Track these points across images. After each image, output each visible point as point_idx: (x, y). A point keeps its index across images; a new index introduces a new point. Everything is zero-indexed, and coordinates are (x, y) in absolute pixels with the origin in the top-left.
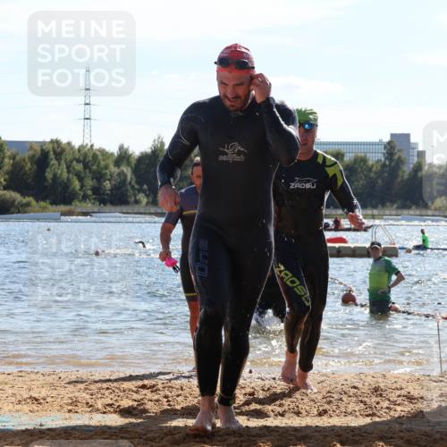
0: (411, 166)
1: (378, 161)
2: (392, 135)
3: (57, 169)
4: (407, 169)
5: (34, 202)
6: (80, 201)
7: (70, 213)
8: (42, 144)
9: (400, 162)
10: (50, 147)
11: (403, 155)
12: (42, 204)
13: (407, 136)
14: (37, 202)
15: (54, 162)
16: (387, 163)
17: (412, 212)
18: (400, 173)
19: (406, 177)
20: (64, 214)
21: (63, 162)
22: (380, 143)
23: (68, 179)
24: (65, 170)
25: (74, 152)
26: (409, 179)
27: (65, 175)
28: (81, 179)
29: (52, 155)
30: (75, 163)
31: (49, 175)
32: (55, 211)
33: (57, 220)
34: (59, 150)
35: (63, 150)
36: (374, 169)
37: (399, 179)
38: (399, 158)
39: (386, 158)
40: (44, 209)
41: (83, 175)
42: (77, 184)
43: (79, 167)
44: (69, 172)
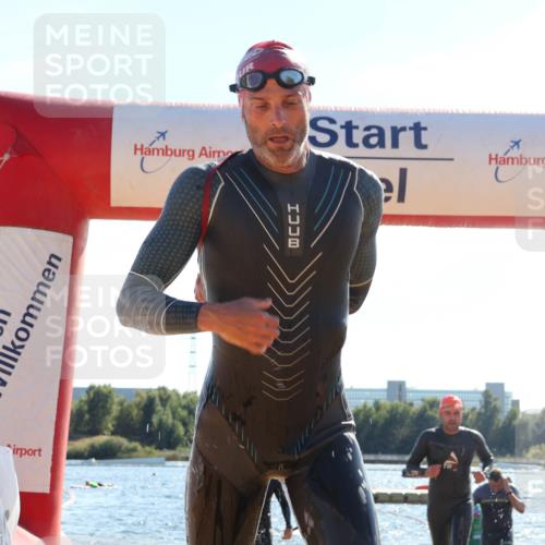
0: (506, 414)
1: (474, 409)
2: (488, 384)
3: (163, 415)
4: (502, 418)
5: (139, 447)
6: (183, 446)
7: (174, 458)
8: (149, 391)
9: (495, 410)
10: (156, 393)
11: (498, 403)
12: (148, 448)
13: (502, 385)
14: (143, 446)
15: (159, 408)
16: (483, 411)
17: (506, 460)
18: (496, 422)
19: (501, 425)
20: (169, 459)
21: (168, 408)
22: (476, 392)
23: (174, 425)
24: (170, 416)
25: (179, 399)
26: (503, 427)
27: (170, 421)
28: (185, 424)
29: (157, 401)
30: (180, 409)
31: (155, 420)
32: (160, 456)
33: (162, 464)
34: (165, 397)
35: (169, 397)
36: (470, 416)
37: (494, 428)
38: (495, 407)
39: (482, 407)
40: (149, 454)
41: (187, 420)
42: (181, 430)
43: (184, 413)
44: (174, 418)
